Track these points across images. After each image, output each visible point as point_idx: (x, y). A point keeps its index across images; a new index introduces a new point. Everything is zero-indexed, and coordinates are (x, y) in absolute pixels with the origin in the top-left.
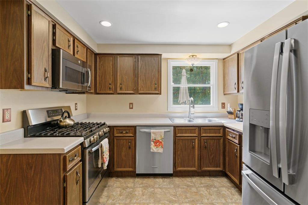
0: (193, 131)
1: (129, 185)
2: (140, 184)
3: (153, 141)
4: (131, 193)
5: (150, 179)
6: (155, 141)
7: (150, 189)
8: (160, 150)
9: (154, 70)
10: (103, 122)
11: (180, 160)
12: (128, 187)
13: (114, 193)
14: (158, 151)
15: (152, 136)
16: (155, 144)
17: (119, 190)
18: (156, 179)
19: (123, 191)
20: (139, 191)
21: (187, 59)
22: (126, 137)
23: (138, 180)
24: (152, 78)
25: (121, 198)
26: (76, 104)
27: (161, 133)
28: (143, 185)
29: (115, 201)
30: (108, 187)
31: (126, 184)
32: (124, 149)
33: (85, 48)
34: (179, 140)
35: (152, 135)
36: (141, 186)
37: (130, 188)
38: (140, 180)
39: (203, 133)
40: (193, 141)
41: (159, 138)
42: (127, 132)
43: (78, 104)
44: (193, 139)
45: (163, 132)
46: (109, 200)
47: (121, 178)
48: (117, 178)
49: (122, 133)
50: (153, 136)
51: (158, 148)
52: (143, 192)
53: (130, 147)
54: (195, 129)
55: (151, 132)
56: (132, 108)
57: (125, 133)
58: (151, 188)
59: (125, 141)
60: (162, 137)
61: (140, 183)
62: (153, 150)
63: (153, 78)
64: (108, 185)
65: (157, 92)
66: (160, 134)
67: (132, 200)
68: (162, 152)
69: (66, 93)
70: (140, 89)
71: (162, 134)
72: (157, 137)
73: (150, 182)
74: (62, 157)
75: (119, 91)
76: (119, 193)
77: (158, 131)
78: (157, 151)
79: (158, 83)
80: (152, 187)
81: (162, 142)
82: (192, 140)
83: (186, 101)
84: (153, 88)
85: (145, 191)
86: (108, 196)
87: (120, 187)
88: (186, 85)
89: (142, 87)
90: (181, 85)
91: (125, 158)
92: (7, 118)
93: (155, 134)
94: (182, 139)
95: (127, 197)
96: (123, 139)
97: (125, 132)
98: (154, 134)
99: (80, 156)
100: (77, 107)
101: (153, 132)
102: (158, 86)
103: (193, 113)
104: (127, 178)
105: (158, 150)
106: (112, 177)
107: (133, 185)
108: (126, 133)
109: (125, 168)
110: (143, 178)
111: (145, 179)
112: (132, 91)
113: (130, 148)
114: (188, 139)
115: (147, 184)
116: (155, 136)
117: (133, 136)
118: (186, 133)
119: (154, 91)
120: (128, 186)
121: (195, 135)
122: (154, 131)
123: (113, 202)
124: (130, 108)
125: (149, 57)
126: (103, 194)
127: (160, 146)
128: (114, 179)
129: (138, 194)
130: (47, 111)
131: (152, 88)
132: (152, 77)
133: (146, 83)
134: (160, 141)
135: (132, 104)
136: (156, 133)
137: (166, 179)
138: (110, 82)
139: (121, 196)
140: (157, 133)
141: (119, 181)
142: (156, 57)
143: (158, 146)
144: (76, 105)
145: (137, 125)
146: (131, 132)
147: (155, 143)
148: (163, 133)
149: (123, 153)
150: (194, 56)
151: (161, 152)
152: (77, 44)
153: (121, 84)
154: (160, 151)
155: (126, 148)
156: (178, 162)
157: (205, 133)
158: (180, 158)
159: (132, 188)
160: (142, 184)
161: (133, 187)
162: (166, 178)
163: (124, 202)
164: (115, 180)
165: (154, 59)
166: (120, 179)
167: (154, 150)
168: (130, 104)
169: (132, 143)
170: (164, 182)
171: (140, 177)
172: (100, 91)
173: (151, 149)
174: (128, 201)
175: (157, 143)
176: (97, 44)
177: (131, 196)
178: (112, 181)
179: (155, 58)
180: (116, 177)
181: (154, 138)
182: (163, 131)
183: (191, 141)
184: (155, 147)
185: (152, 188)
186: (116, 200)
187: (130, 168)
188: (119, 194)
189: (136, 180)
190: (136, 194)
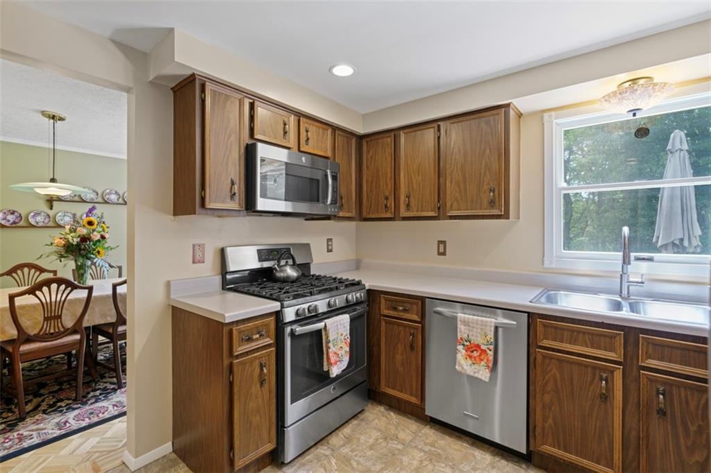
0: (603, 339)
1: (402, 435)
2: (426, 444)
3: (463, 345)
4: (394, 455)
5: (460, 443)
6: (468, 343)
7: (443, 467)
8: (481, 372)
9: (488, 152)
10: (357, 279)
11: (550, 421)
12: (397, 438)
13: (362, 437)
14: (476, 375)
15: (460, 329)
16: (469, 353)
17: (375, 434)
18: (475, 449)
19: (382, 441)
20: (414, 458)
21: (604, 97)
22: (406, 320)
23: (428, 432)
24: (482, 175)
25: (369, 453)
26: (329, 240)
27: (486, 326)
28: (433, 449)
29: (354, 454)
30: (361, 420)
31: (397, 428)
32: (400, 347)
33: (327, 130)
34: (547, 361)
35: (461, 327)
36: (427, 448)
37: (399, 442)
38: (432, 434)
39: (649, 357)
40: (604, 375)
41: (478, 339)
42: (407, 308)
43: (333, 241)
44: (604, 369)
45: (493, 325)
46: (347, 445)
47: (395, 412)
48: (387, 410)
49: (395, 309)
50: (463, 330)
51: (476, 366)
52: (421, 463)
53: (414, 347)
54: (613, 337)
55: (458, 319)
56: (444, 254)
57: (402, 311)
58: (446, 466)
59: (402, 328)
60: (488, 338)
61: (427, 441)
62: (463, 368)
63: (485, 174)
64: (363, 416)
65: (496, 212)
66: (482, 329)
67: (387, 469)
68: (487, 380)
69: (306, 220)
70: (452, 206)
71: (488, 328)
72: (472, 335)
73: (455, 449)
74: (226, 330)
75: (403, 213)
76: (371, 441)
77: (477, 320)
78: (475, 373)
79: (499, 185)
80: (450, 463)
81: (488, 351)
82: (598, 371)
83: (682, 240)
84: (485, 202)
85: (427, 465)
86: (348, 438)
87: (380, 430)
88: (689, 181)
89: (457, 200)
90: (663, 183)
91: (402, 369)
92: (198, 257)
93: (469, 326)
94: (560, 360)
95: (381, 458)
96: (399, 325)
97: (401, 308)
98: (465, 325)
99: (273, 336)
100: (332, 245)
101: (462, 319)
102: (499, 195)
103: (640, 280)
104: (409, 418)
105: (478, 372)
106: (380, 403)
107: (410, 438)
108: (405, 310)
109: (402, 392)
110: (445, 433)
111: (447, 437)
112: (432, 211)
113: (412, 347)
114: (580, 364)
115: (443, 450)
116: (469, 330)
117: (418, 320)
118: (573, 341)
119: (486, 209)
120: (399, 436)
121: (611, 355)
122: (464, 318)
123: (350, 453)
124: (439, 254)
125: (474, 119)
126: (345, 429)
127: (483, 363)
128: (382, 409)
129: (406, 464)
130: (258, 250)
131: (481, 203)
132: (482, 172)
133: (465, 189)
134: (483, 347)
135: (444, 243)
136: (470, 324)
137: (504, 462)
138: (387, 194)
139: (372, 449)
140: (475, 325)
141: (388, 416)
142: (491, 115)
143: (477, 359)
144: (330, 243)
145: (427, 296)
146: (415, 312)
147: (468, 349)
148: (491, 326)
149: (399, 357)
150: (641, 82)
151: (483, 379)
152: (306, 125)
153: (407, 197)
154: (482, 375)
155: (405, 347)
156: (543, 428)
157: (662, 359)
158: (551, 416)
159: (404, 445)
160: (432, 445)
161: (407, 442)
162: (507, 460)
163: (369, 464)
164: (381, 412)
165: (488, 123)
166: (392, 414)
167: (465, 367)
168: (440, 242)
169: (417, 336)
170: (493, 468)
171: (438, 426)
172: (369, 214)
173: (457, 364)
174: (378, 467)
175: (472, 352)
176: (363, 115)
177: (390, 459)
178: (375, 412)
179: (491, 118)
180: (387, 408)
181: (465, 336)
182: (491, 322)
183: (594, 374)
184: (469, 362)
185: (450, 466)
186: (357, 452)
187: (412, 395)
188: (370, 443)
189: (423, 431)
190: (402, 462)
